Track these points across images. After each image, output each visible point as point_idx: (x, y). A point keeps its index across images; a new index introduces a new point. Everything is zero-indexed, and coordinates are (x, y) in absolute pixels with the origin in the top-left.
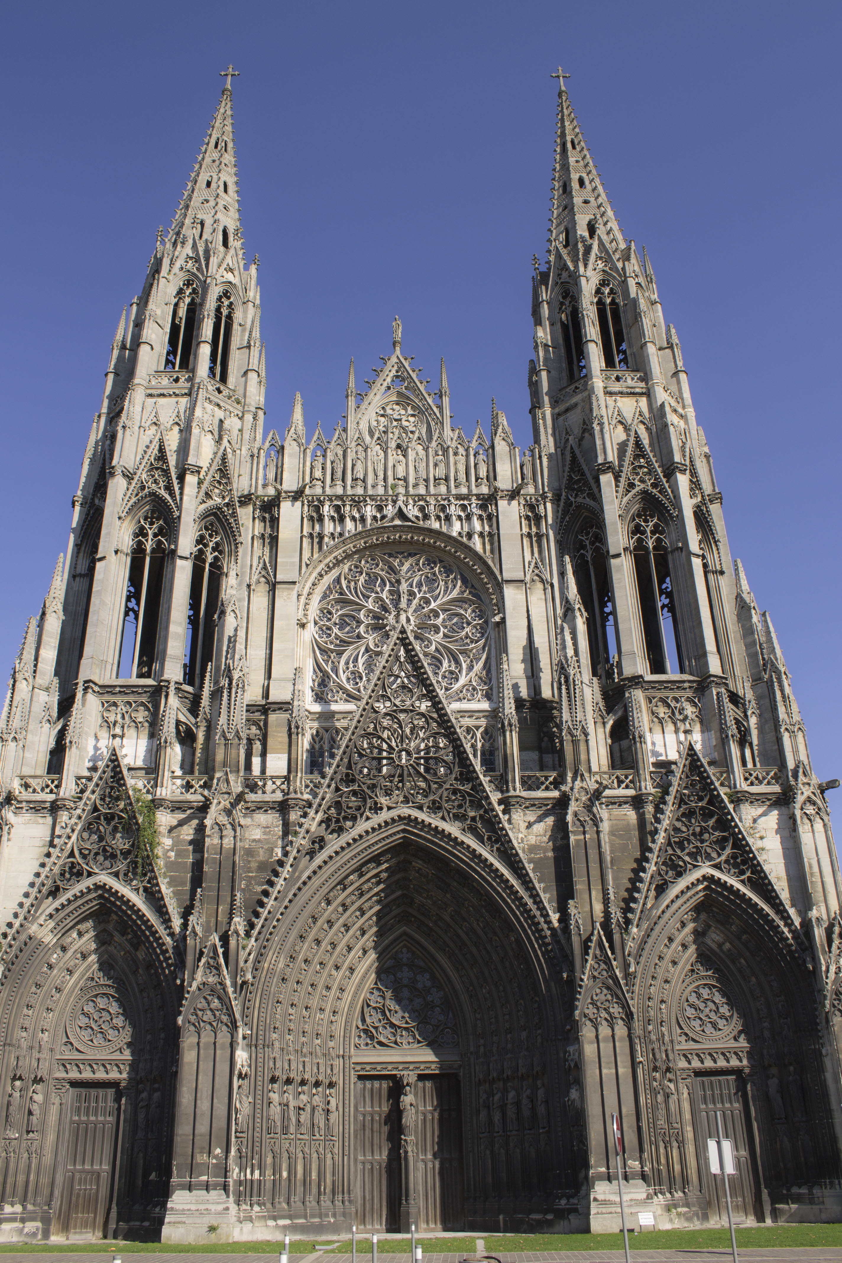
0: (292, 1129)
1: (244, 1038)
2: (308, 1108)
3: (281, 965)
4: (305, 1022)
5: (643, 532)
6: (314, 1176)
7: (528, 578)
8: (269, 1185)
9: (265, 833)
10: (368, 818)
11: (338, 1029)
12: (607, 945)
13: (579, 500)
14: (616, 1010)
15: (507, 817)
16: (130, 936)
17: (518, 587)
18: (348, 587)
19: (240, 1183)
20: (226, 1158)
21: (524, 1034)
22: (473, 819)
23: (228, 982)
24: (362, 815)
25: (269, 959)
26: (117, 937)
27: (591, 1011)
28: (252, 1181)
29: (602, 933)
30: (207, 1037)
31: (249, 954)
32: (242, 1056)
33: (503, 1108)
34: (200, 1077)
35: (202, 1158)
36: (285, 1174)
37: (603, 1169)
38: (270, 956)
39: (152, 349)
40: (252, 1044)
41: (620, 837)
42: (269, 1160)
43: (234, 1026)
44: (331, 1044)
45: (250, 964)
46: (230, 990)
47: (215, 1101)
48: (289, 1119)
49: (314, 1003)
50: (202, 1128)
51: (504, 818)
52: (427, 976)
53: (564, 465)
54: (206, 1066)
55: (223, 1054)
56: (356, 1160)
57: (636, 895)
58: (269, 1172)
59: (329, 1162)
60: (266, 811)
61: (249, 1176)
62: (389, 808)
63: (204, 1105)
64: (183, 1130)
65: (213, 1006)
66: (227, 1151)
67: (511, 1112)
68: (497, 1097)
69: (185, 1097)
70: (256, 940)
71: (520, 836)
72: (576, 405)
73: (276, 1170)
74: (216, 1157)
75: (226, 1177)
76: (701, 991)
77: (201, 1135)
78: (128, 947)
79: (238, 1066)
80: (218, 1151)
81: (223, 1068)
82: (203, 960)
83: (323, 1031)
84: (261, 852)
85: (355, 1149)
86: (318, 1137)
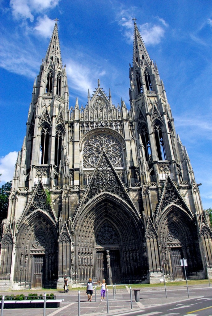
0: (83, 263)
1: (72, 244)
2: (87, 259)
3: (80, 227)
4: (85, 240)
5: (157, 128)
6: (88, 273)
7: (131, 139)
8: (79, 276)
9: (75, 198)
10: (98, 194)
11: (92, 241)
12: (151, 221)
13: (142, 121)
14: (154, 235)
16: (46, 222)
17: (128, 141)
18: (90, 142)
19: (73, 275)
20: (70, 270)
21: (133, 241)
22: (121, 194)
23: (69, 232)
24: (96, 193)
25: (77, 226)
26: (43, 223)
27: (148, 236)
28: (75, 275)
29: (150, 218)
30: (64, 244)
31: (73, 225)
32: (72, 248)
33: (129, 257)
34: (63, 253)
35: (64, 270)
36: (82, 273)
37: (152, 270)
39: (43, 88)
40: (74, 245)
41: (153, 197)
42: (79, 270)
43: (70, 241)
44: (91, 244)
45: (73, 227)
47: (67, 258)
48: (83, 261)
49: (87, 235)
51: (128, 193)
52: (111, 228)
54: (64, 250)
55: (68, 248)
56: (97, 269)
57: (157, 210)
58: (79, 273)
59: (91, 270)
60: (75, 193)
61: (75, 274)
62: (102, 192)
63: (64, 259)
64: (60, 264)
65: (65, 237)
66: (70, 269)
67: (131, 258)
68: (128, 255)
69: (60, 257)
70: (74, 222)
71: (132, 197)
73: (81, 272)
74: (68, 270)
75: (70, 274)
76: (172, 230)
77: (64, 265)
78: (45, 225)
79: (71, 250)
80: (68, 269)
81: (68, 251)
82: (63, 227)
83: (89, 241)
84: (74, 202)
85: (97, 267)
86: (89, 265)
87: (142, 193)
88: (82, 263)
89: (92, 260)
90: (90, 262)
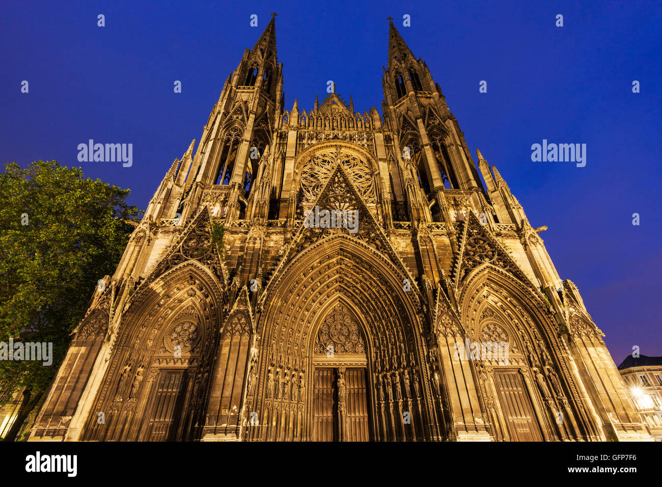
0: (280, 396)
1: (257, 340)
2: (289, 384)
3: (279, 304)
4: (290, 337)
5: (435, 140)
6: (291, 425)
7: (388, 159)
8: (264, 430)
9: (275, 244)
10: (324, 238)
11: (307, 343)
12: (446, 295)
13: (408, 132)
14: (455, 328)
15: (389, 238)
16: (204, 291)
17: (384, 162)
19: (247, 428)
20: (239, 411)
23: (250, 310)
24: (321, 237)
25: (273, 300)
26: (198, 293)
27: (441, 328)
28: (254, 427)
29: (442, 289)
30: (236, 339)
31: (263, 297)
32: (254, 351)
33: (393, 385)
34: (230, 362)
35: (225, 412)
36: (274, 424)
37: (461, 423)
38: (274, 300)
40: (261, 344)
41: (442, 249)
42: (266, 415)
43: (251, 333)
44: (303, 350)
45: (263, 302)
46: (251, 314)
47: (237, 376)
48: (279, 389)
49: (295, 327)
50: (227, 393)
51: (387, 239)
52: (350, 318)
53: (400, 124)
54: (234, 356)
55: (243, 349)
56: (314, 416)
57: (455, 274)
58: (265, 422)
59: (299, 417)
60: (277, 234)
61: (252, 425)
62: (334, 234)
63: (230, 379)
64: (217, 394)
65: (241, 322)
66: (241, 407)
67: (398, 388)
68: (389, 380)
69: (220, 374)
70: (267, 290)
71: (395, 247)
72: (404, 103)
73: (269, 419)
74: (233, 411)
75: (238, 425)
76: (490, 326)
77: (226, 397)
78: (202, 296)
79: (252, 356)
80: (235, 407)
81: (243, 356)
82: (239, 298)
83: (299, 342)
84: (273, 252)
85: (313, 410)
86: (294, 402)
87: (418, 238)
88: (276, 396)
89: (303, 390)
90: (296, 394)
